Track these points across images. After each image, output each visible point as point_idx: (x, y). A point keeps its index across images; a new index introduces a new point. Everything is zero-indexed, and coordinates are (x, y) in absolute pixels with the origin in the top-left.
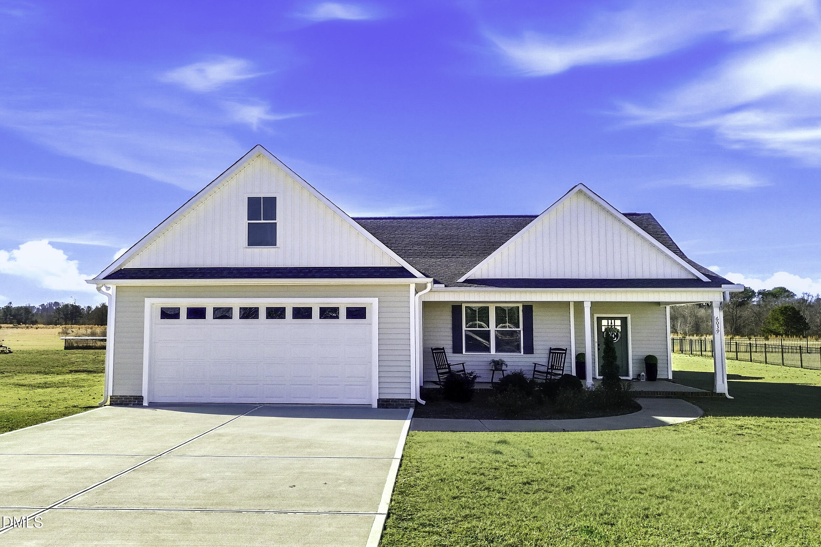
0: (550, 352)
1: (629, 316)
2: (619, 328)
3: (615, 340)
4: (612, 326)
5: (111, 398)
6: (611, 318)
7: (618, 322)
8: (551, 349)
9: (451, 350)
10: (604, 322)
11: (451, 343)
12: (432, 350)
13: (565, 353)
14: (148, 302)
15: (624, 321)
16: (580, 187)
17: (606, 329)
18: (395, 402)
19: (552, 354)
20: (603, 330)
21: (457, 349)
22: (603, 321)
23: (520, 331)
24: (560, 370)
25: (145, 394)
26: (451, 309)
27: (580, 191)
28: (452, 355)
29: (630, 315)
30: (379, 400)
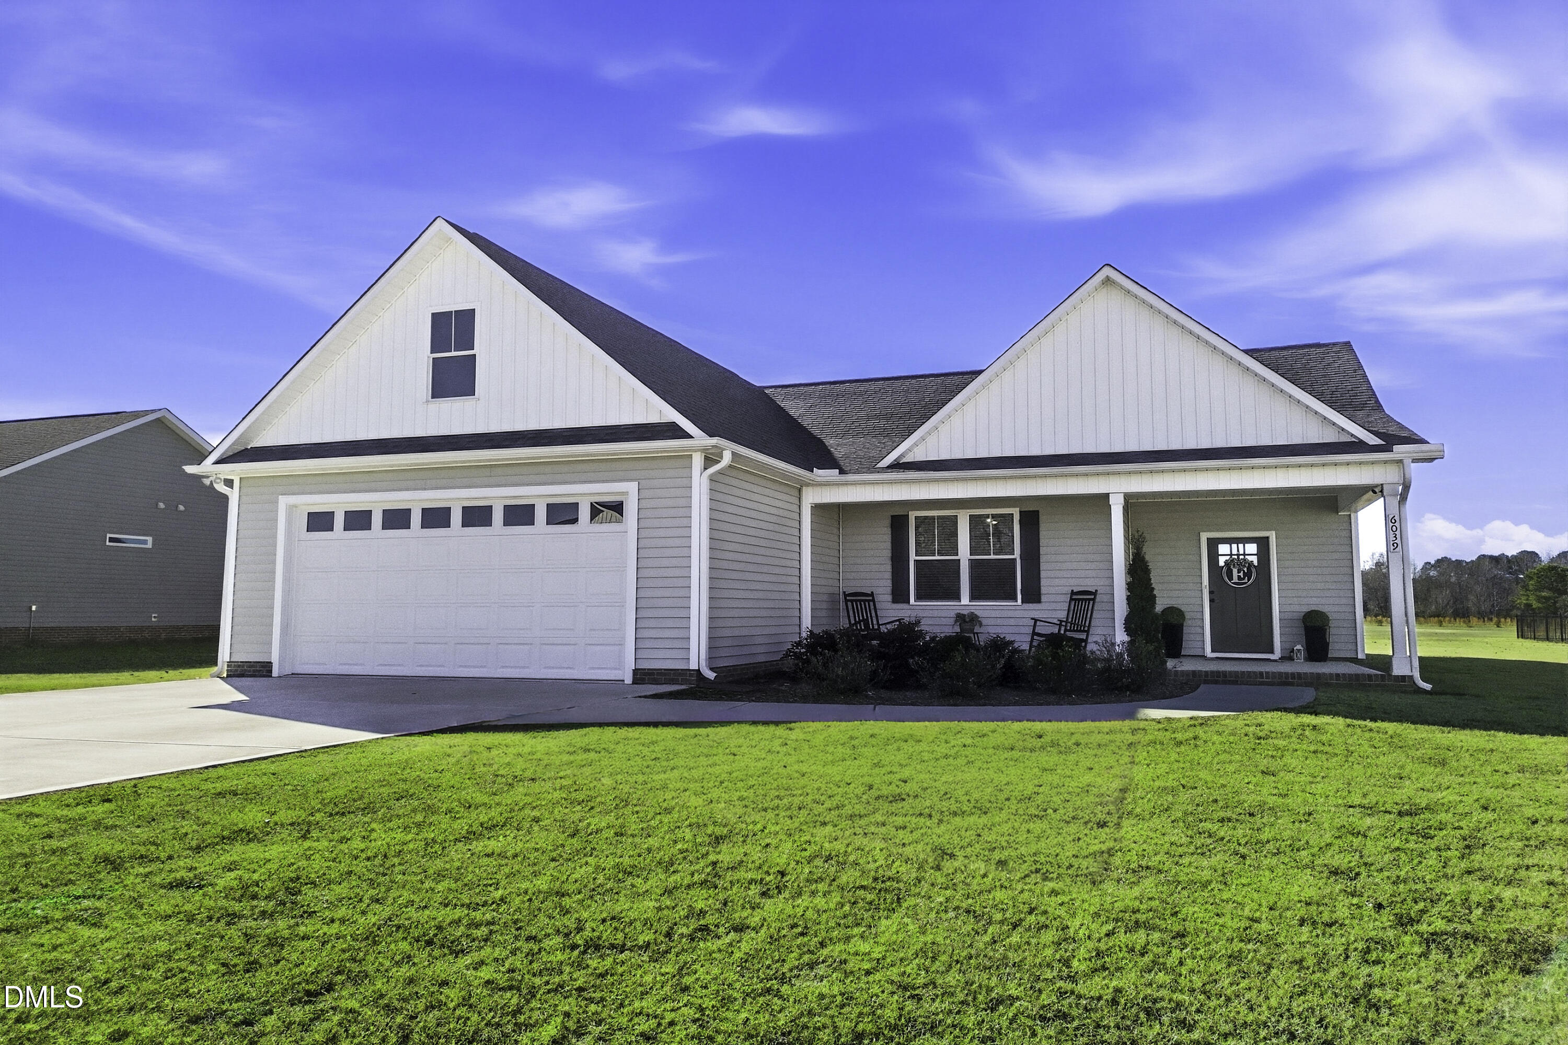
0: (1071, 599)
1: (1272, 535)
2: (1254, 559)
3: (1245, 583)
4: (1238, 555)
5: (228, 666)
6: (1238, 541)
7: (1252, 548)
8: (1073, 593)
9: (889, 598)
10: (1223, 549)
11: (889, 583)
12: (845, 595)
13: (1094, 600)
14: (284, 502)
15: (1263, 544)
16: (1107, 271)
17: (1226, 562)
18: (665, 674)
19: (1073, 603)
20: (1221, 563)
21: (900, 595)
22: (1220, 546)
23: (1015, 559)
24: (1084, 631)
25: (275, 659)
26: (888, 522)
27: (1108, 281)
28: (891, 605)
29: (1274, 533)
30: (636, 671)
